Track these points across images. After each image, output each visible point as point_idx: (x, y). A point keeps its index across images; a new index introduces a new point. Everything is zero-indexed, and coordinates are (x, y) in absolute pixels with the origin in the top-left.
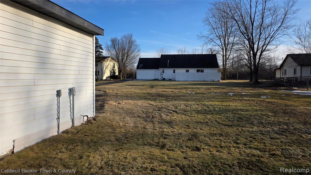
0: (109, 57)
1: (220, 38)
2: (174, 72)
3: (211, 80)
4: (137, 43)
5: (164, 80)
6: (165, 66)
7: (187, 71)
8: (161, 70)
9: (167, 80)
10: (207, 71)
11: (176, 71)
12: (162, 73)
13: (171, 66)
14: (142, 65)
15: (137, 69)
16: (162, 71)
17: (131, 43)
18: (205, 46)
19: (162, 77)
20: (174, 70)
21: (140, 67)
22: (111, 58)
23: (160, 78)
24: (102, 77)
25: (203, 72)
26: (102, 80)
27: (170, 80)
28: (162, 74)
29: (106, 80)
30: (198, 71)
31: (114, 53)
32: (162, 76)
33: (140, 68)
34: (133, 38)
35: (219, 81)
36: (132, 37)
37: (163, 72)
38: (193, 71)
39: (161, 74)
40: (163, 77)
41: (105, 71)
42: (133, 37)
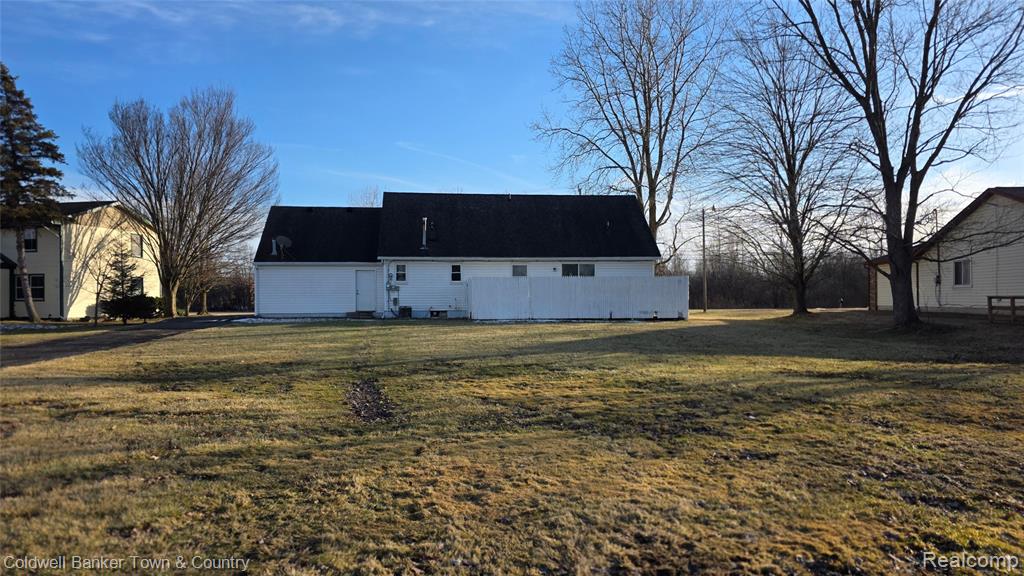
0: (108, 203)
1: (624, 137)
2: (456, 277)
3: (645, 313)
4: (256, 137)
5: (405, 315)
6: (409, 247)
7: (519, 272)
8: (388, 266)
9: (423, 316)
10: (609, 270)
11: (465, 273)
12: (394, 282)
13: (441, 247)
14: (283, 241)
15: (257, 259)
16: (393, 271)
17: (224, 131)
18: (566, 168)
19: (396, 301)
20: (456, 269)
21: (274, 252)
22: (117, 207)
23: (383, 306)
24: (62, 310)
25: (593, 274)
26: (59, 322)
27: (437, 317)
28: (397, 289)
29: (82, 324)
30: (569, 271)
31: (136, 183)
32: (394, 295)
33: (277, 259)
34: (238, 113)
35: (680, 319)
36: (229, 105)
37: (401, 277)
38: (544, 270)
39: (390, 289)
40: (403, 303)
41: (78, 276)
42: (234, 109)
